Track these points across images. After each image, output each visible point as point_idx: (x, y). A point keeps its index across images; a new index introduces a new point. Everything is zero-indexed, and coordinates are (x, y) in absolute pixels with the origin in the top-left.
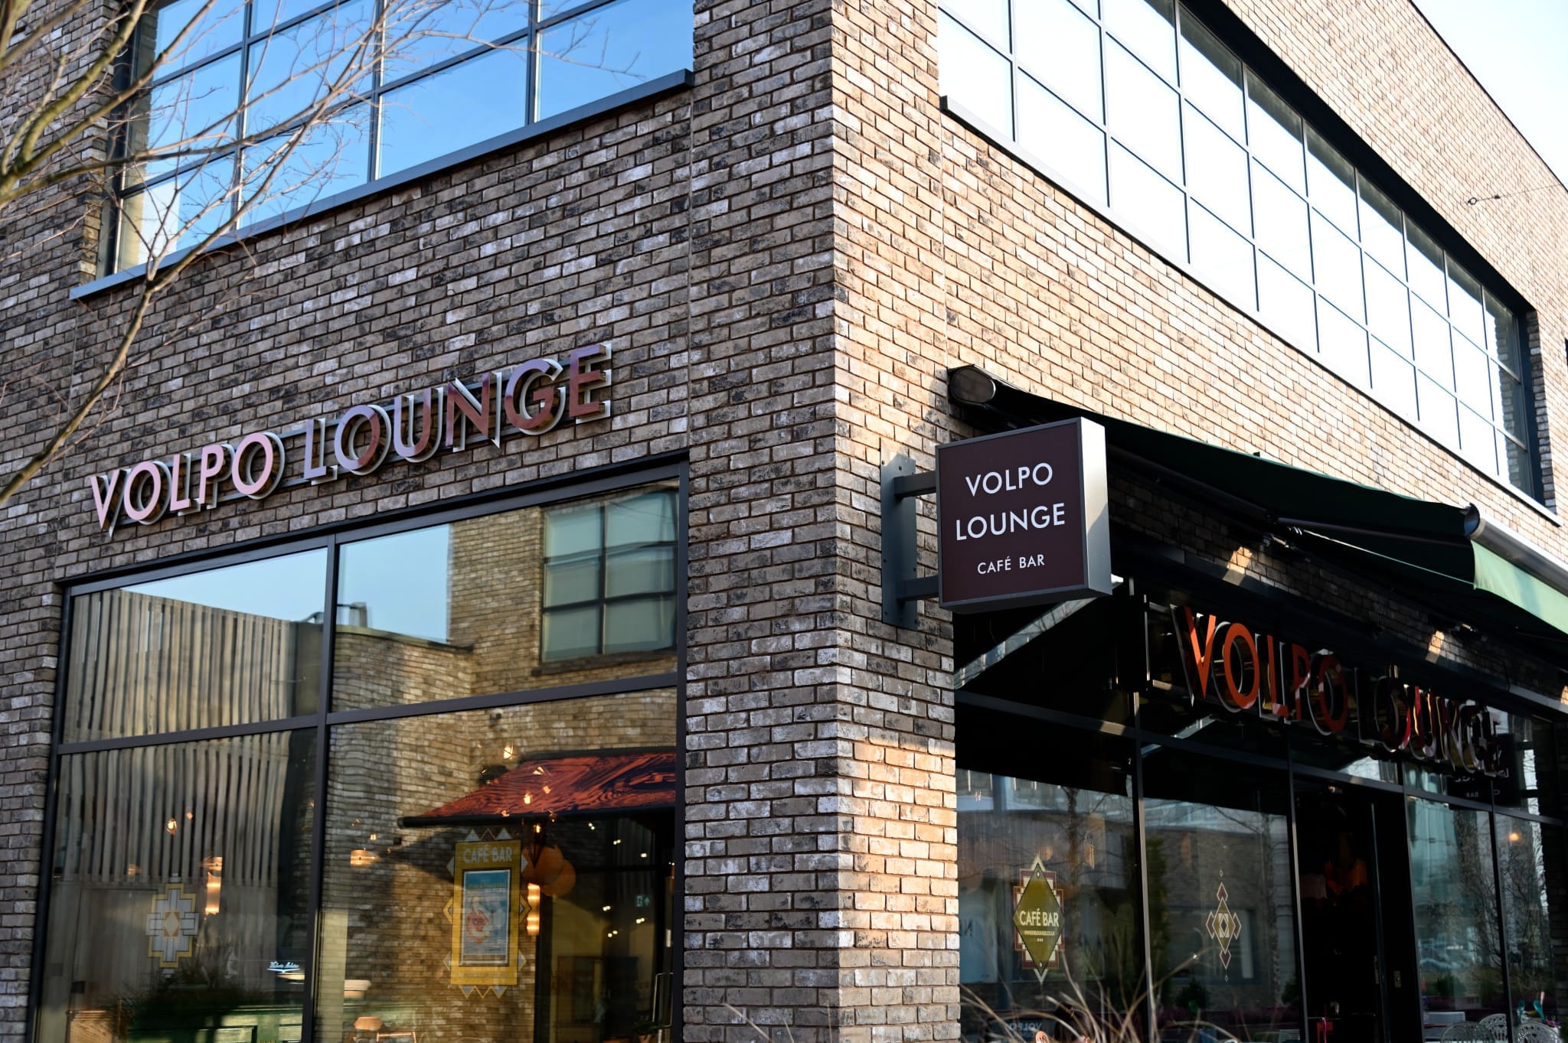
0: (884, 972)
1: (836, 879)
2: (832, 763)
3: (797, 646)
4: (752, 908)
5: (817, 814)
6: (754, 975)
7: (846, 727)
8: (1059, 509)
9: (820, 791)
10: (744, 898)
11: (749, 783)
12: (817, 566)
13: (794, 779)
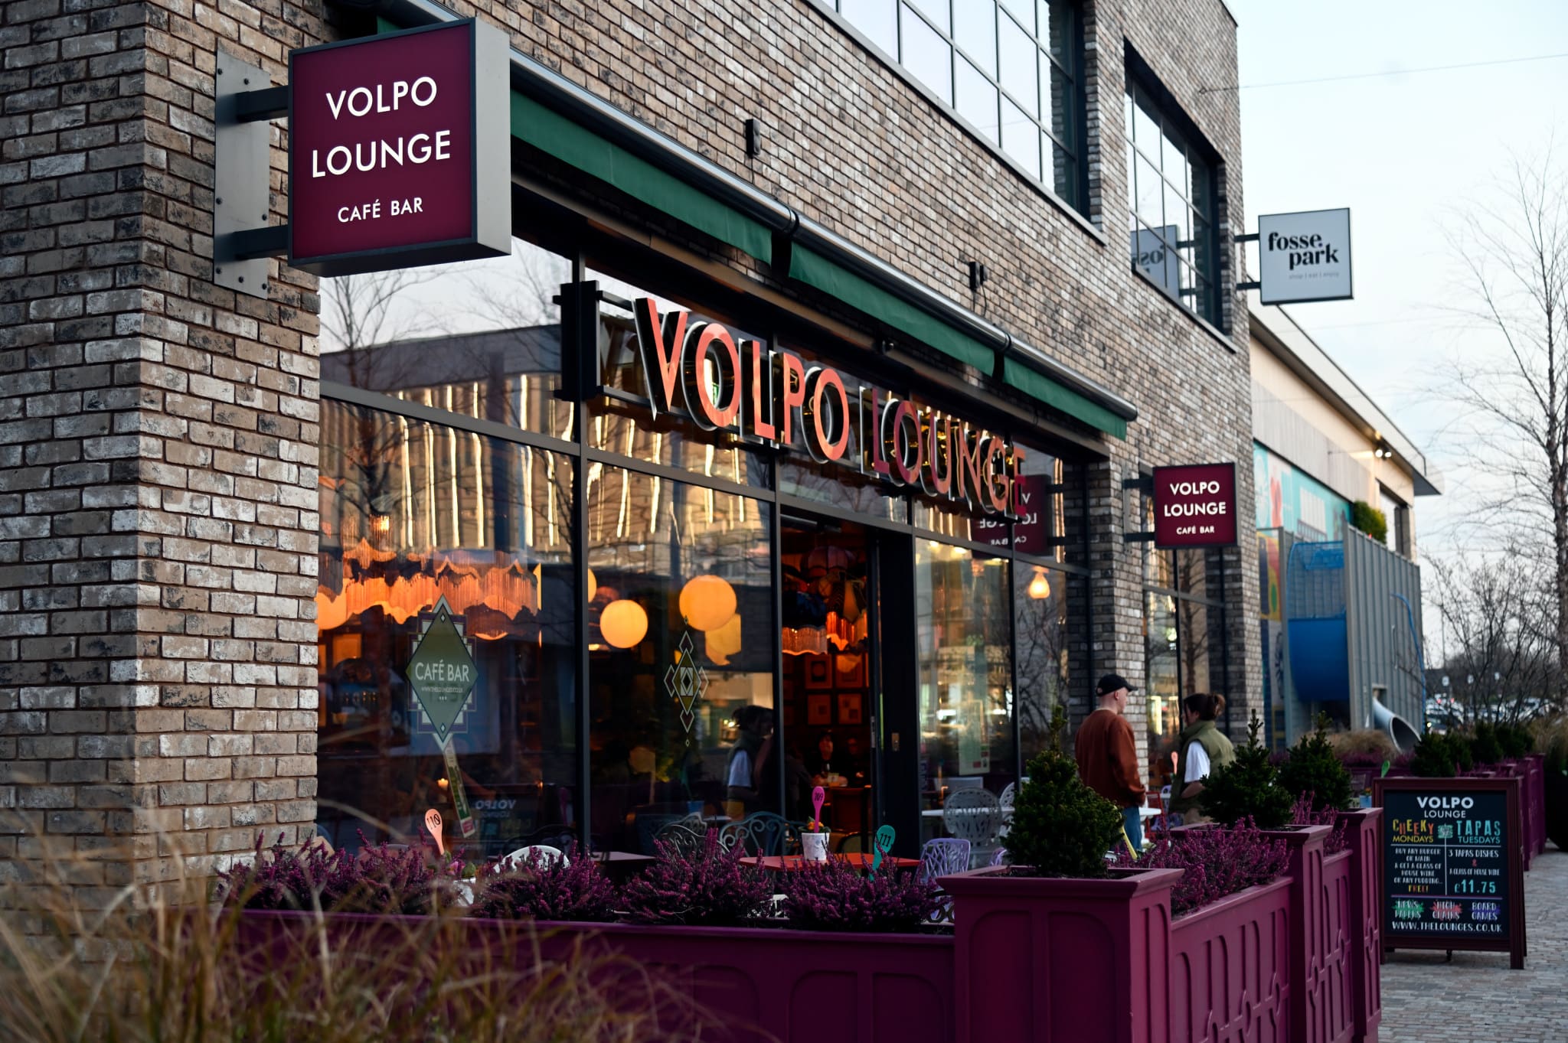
0: (203, 738)
1: (134, 618)
2: (131, 466)
3: (89, 309)
4: (24, 657)
5: (112, 533)
6: (25, 744)
7: (151, 418)
8: (443, 138)
9: (115, 502)
10: (14, 644)
11: (23, 492)
12: (117, 203)
13: (81, 487)
